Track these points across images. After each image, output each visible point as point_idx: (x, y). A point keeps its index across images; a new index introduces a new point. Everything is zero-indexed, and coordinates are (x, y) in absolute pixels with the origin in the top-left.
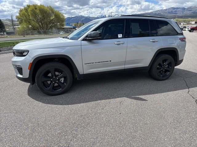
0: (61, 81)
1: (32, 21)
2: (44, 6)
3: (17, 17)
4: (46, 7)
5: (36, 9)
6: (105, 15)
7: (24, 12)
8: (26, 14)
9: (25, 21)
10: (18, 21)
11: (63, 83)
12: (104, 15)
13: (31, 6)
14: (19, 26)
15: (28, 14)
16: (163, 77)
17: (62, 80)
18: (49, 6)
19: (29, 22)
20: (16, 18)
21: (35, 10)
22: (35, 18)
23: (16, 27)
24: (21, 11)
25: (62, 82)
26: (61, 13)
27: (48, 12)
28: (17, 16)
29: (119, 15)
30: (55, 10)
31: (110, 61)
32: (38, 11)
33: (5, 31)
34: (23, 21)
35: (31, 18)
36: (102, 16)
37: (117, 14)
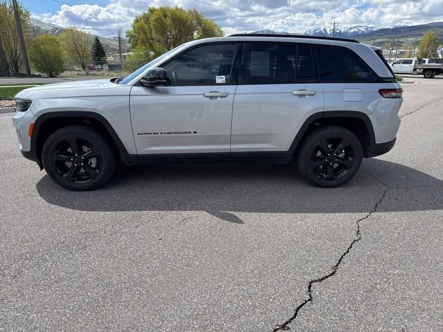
0: (91, 164)
1: (157, 43)
2: (182, 10)
3: (129, 34)
4: (187, 11)
5: (165, 16)
6: (325, 30)
7: (143, 23)
8: (146, 27)
9: (143, 42)
10: (130, 41)
11: (94, 169)
12: (322, 29)
13: (157, 10)
14: (131, 53)
15: (149, 27)
16: (329, 179)
17: (93, 162)
18: (192, 10)
19: (151, 45)
20: (127, 36)
21: (163, 18)
22: (162, 35)
23: (126, 54)
24: (137, 21)
25: (94, 165)
26: (216, 26)
27: (189, 23)
28: (128, 32)
29: (360, 28)
30: (206, 18)
31: (195, 132)
32: (169, 21)
33: (105, 62)
34: (139, 42)
35: (154, 36)
36: (318, 31)
37: (355, 27)
